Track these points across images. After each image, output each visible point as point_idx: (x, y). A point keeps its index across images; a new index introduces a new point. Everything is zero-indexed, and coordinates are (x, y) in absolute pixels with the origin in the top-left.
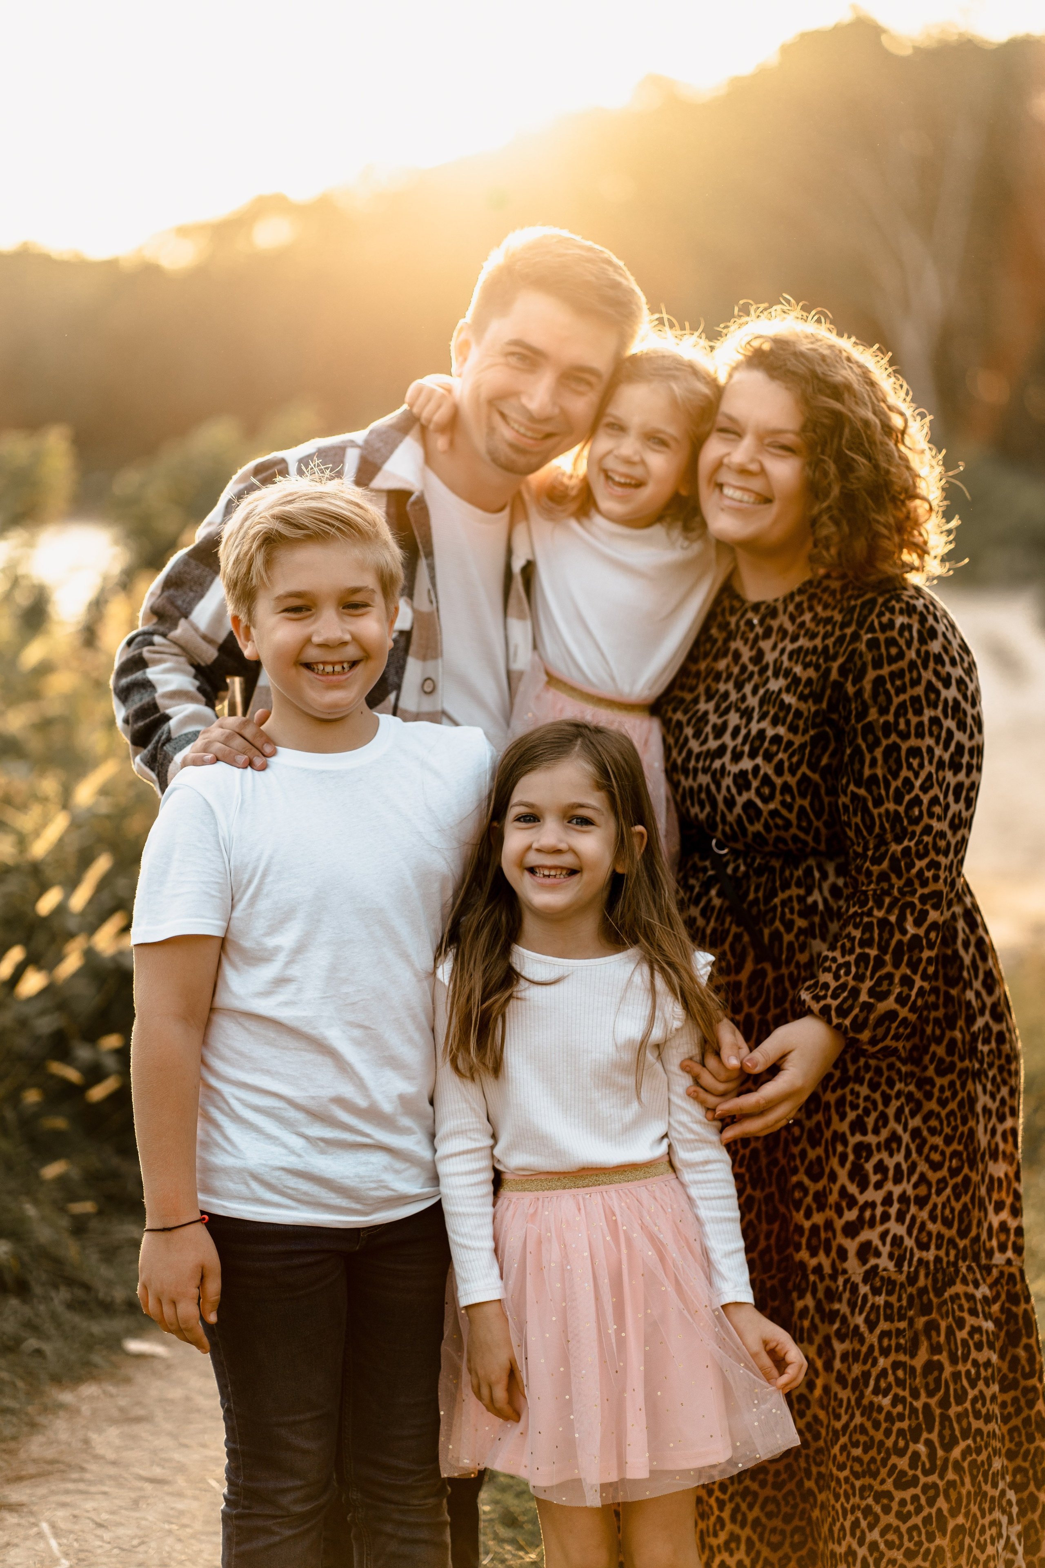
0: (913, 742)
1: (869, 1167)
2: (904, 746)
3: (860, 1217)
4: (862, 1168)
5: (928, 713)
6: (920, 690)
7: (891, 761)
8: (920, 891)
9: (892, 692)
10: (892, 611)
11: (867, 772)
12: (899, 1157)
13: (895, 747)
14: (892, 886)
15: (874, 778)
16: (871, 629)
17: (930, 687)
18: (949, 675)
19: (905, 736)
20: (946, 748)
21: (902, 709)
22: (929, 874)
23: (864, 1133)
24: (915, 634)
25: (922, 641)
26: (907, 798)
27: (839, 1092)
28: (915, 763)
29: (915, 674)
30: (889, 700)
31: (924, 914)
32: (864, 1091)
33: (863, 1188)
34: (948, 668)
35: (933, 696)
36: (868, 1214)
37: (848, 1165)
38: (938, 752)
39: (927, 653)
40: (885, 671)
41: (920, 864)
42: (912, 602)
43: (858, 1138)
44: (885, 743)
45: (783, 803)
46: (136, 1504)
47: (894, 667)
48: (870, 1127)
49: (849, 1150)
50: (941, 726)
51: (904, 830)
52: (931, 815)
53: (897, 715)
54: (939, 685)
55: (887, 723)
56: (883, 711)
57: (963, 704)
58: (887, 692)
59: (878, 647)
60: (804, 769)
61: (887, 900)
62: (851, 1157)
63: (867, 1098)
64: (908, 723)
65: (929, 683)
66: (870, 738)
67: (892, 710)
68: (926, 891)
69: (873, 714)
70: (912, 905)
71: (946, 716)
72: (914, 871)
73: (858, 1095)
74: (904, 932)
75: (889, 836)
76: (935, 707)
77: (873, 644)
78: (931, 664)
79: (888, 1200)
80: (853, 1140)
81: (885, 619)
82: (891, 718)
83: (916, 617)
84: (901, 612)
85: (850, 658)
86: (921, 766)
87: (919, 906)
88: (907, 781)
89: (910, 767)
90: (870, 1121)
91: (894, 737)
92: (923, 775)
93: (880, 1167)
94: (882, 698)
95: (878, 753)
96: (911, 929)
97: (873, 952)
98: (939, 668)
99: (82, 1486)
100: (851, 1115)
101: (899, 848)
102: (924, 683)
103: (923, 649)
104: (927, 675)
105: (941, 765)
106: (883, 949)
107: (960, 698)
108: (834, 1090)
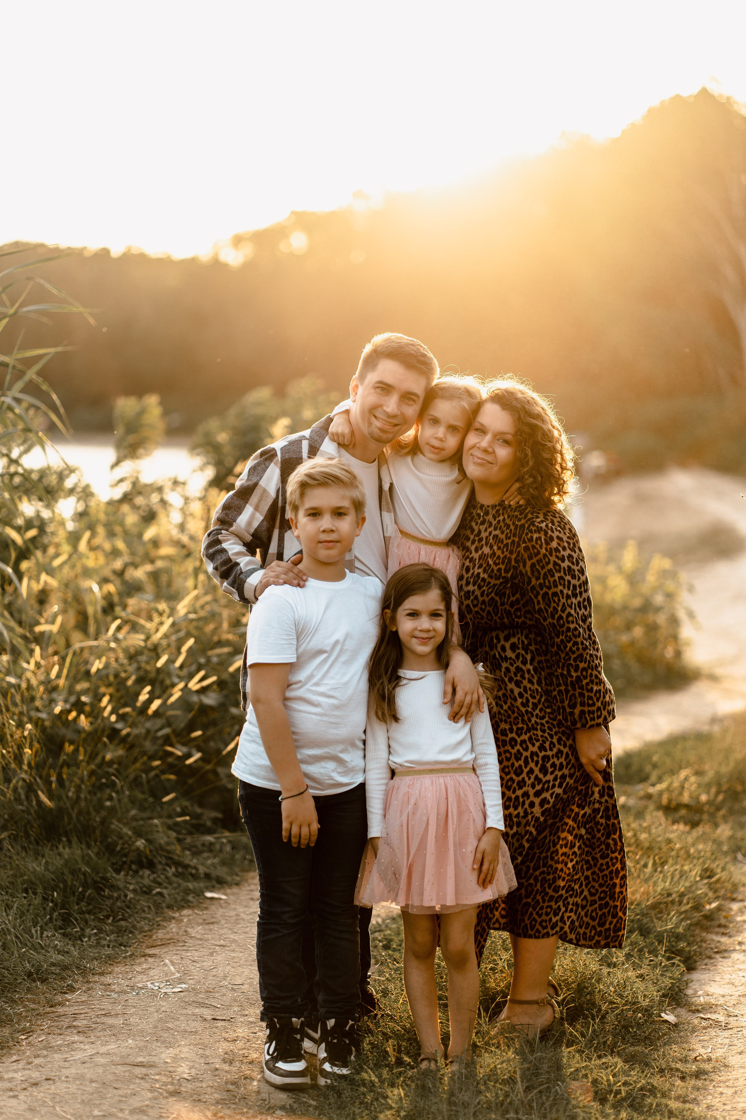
0: (553, 590)
1: (548, 765)
2: (550, 593)
3: (543, 788)
4: (545, 766)
5: (557, 575)
6: (551, 566)
7: (546, 600)
8: (573, 657)
9: (540, 569)
10: (531, 532)
11: (537, 608)
12: (562, 760)
13: (546, 593)
14: (560, 657)
15: (540, 609)
16: (524, 542)
17: (555, 564)
18: (563, 556)
19: (549, 588)
20: (569, 589)
21: (545, 576)
22: (574, 649)
23: (546, 751)
24: (543, 541)
25: (547, 543)
26: (556, 616)
27: (528, 734)
28: (556, 599)
29: (547, 560)
30: (539, 573)
31: (577, 666)
32: (540, 733)
33: (545, 775)
34: (562, 553)
35: (557, 567)
36: (546, 786)
37: (539, 766)
38: (565, 591)
39: (551, 548)
40: (534, 560)
41: (569, 645)
42: (540, 525)
43: (543, 753)
44: (541, 592)
45: (481, 608)
46: (211, 954)
47: (537, 558)
48: (548, 748)
49: (540, 759)
50: (564, 580)
51: (559, 631)
52: (568, 622)
53: (544, 579)
54: (560, 562)
55: (540, 583)
56: (538, 579)
57: (572, 567)
58: (537, 570)
59: (529, 550)
60: (493, 595)
61: (561, 664)
62: (541, 762)
63: (542, 736)
64: (549, 581)
65: (554, 562)
66: (535, 592)
67: (542, 577)
68: (575, 655)
69: (534, 581)
70: (571, 665)
71: (566, 575)
72: (568, 649)
73: (537, 735)
74: (572, 677)
75: (553, 635)
76: (560, 572)
77: (526, 549)
78: (554, 553)
79: (555, 779)
80: (541, 755)
81: (529, 536)
82: (541, 581)
83: (542, 533)
84: (535, 532)
85: (518, 555)
86: (559, 600)
87: (574, 664)
88: (554, 608)
89: (554, 602)
90: (547, 745)
91: (545, 589)
92: (561, 604)
93: (553, 765)
94: (536, 573)
95: (540, 598)
96: (574, 674)
97: (563, 688)
98: (558, 554)
99: (185, 948)
100: (537, 744)
101: (559, 640)
102: (552, 562)
103: (548, 547)
104: (553, 559)
105: (568, 597)
106: (566, 685)
107: (570, 564)
108: (526, 734)
